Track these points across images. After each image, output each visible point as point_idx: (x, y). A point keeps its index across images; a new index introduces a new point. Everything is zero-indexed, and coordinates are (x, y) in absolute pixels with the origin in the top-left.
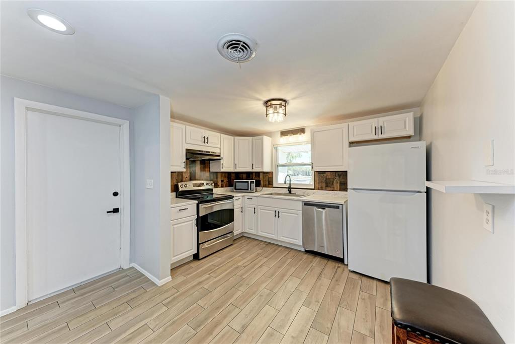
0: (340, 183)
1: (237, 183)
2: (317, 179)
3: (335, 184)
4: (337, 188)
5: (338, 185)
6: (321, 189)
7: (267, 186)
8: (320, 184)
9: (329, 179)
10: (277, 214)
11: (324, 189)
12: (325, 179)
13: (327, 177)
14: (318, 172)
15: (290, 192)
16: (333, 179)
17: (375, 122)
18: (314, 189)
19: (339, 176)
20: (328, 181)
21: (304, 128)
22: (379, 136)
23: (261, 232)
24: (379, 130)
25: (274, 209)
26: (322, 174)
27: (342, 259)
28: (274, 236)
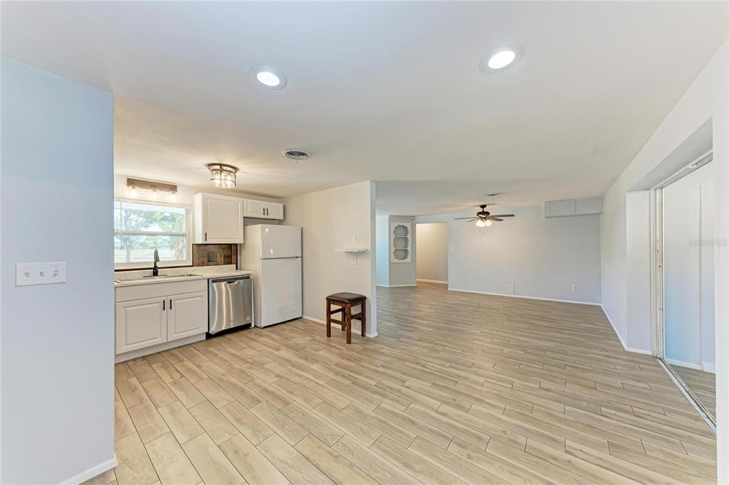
0: (224, 256)
2: (196, 252)
3: (218, 258)
4: (221, 262)
5: (223, 258)
6: (202, 264)
8: (201, 259)
9: (212, 252)
10: (167, 305)
11: (206, 264)
12: (207, 252)
13: (210, 251)
14: (198, 244)
15: (156, 274)
16: (217, 252)
17: (264, 204)
18: (192, 266)
19: (223, 249)
20: (210, 255)
21: (176, 186)
22: (266, 217)
23: (127, 345)
24: (265, 211)
25: (161, 299)
26: (203, 247)
27: (250, 325)
28: (159, 339)
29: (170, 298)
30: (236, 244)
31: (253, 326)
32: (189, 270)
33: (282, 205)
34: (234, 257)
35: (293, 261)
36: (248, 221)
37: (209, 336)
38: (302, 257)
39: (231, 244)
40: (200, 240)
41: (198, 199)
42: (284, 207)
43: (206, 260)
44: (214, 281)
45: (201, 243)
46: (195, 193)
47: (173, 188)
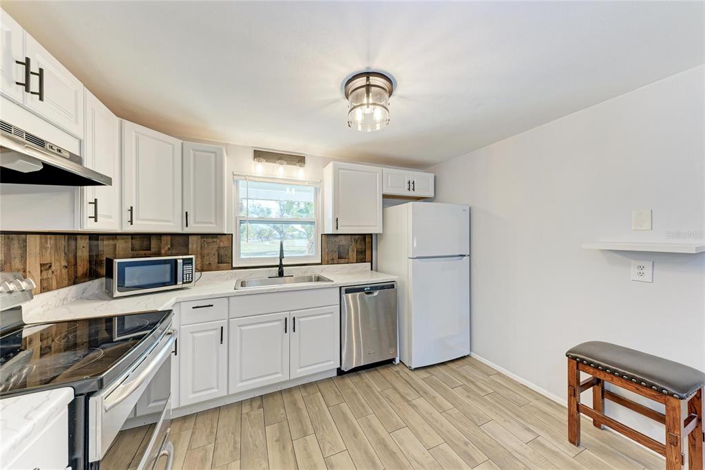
0: (357, 251)
1: (127, 270)
2: (325, 246)
3: (350, 253)
4: (353, 259)
5: (355, 254)
6: (331, 262)
7: (214, 266)
8: (331, 253)
9: (343, 245)
10: (290, 325)
11: (336, 262)
12: (337, 246)
13: (341, 244)
14: (328, 235)
15: (281, 274)
16: (349, 246)
17: (410, 175)
18: (321, 264)
19: (356, 241)
20: (341, 249)
21: (304, 157)
22: (411, 193)
23: (242, 381)
24: (412, 186)
25: (283, 316)
26: (333, 239)
27: (394, 359)
28: (280, 375)
29: (294, 314)
30: (371, 235)
31: (397, 361)
32: (317, 271)
33: (433, 175)
34: (368, 253)
35: (457, 261)
36: (390, 199)
37: (340, 372)
38: (470, 256)
39: (365, 235)
40: (330, 230)
41: (328, 172)
42: (435, 178)
43: (336, 256)
44: (348, 291)
45: (331, 233)
46: (324, 167)
47: (300, 160)
